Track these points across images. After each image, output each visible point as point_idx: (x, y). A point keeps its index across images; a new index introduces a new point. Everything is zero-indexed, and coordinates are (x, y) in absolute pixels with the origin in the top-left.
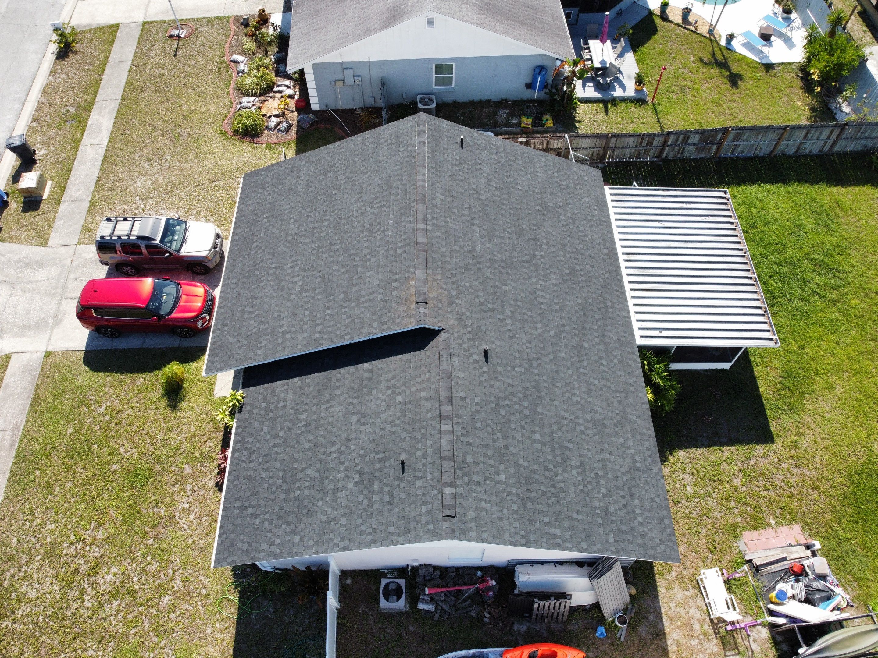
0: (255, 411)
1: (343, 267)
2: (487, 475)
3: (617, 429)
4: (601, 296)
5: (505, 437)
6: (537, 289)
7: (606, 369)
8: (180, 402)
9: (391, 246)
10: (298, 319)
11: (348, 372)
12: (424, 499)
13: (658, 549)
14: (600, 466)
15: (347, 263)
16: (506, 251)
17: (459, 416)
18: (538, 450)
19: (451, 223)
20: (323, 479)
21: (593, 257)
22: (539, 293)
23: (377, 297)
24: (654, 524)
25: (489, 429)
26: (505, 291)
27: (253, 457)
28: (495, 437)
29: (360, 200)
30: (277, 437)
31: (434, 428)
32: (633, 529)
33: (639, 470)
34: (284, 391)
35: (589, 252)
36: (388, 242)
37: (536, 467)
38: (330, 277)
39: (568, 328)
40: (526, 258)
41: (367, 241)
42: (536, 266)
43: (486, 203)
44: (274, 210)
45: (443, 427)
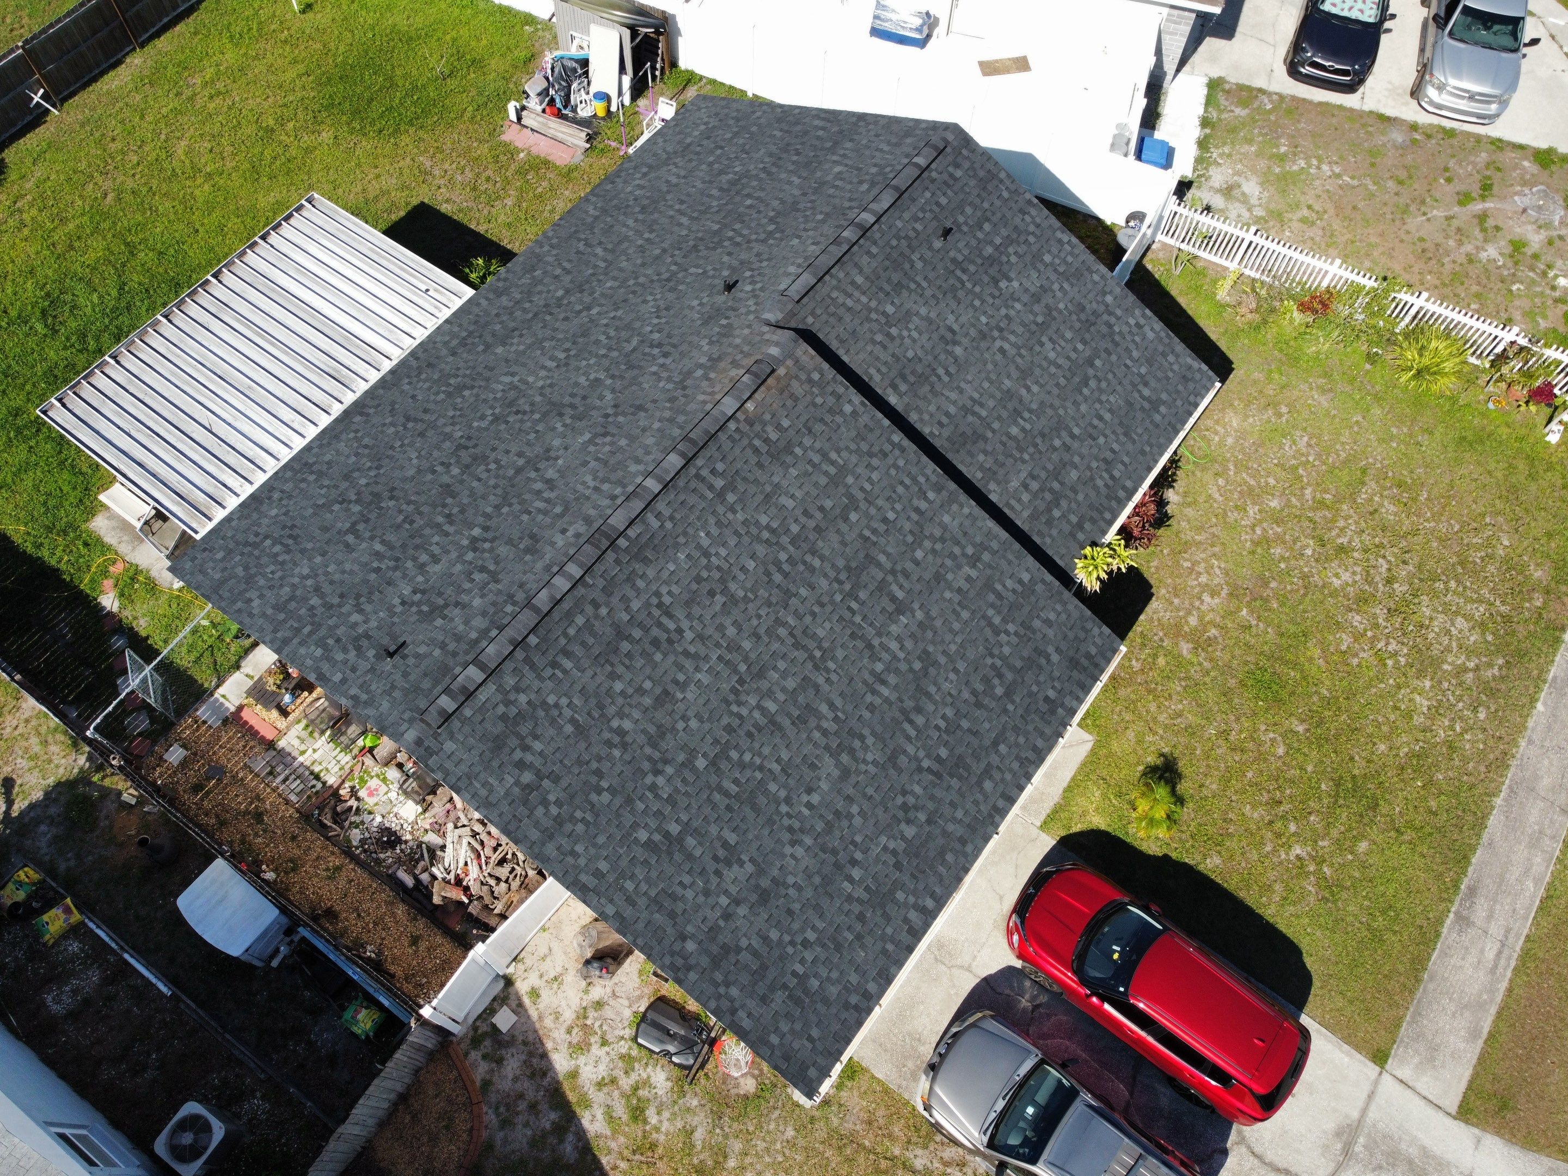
2: (855, 172)
3: (631, 203)
4: (454, 354)
6: (550, 371)
7: (564, 264)
10: (939, 561)
12: (951, 182)
14: (696, 173)
15: (801, 567)
16: (537, 432)
18: (762, 190)
19: (588, 487)
22: (552, 365)
23: (812, 448)
25: (808, 213)
26: (607, 370)
27: (1109, 455)
28: (809, 205)
30: (1065, 444)
31: (882, 232)
33: (650, 166)
35: (389, 420)
36: (719, 524)
37: (783, 176)
40: (512, 418)
42: (510, 404)
43: (480, 520)
44: (827, 881)
45: (872, 219)
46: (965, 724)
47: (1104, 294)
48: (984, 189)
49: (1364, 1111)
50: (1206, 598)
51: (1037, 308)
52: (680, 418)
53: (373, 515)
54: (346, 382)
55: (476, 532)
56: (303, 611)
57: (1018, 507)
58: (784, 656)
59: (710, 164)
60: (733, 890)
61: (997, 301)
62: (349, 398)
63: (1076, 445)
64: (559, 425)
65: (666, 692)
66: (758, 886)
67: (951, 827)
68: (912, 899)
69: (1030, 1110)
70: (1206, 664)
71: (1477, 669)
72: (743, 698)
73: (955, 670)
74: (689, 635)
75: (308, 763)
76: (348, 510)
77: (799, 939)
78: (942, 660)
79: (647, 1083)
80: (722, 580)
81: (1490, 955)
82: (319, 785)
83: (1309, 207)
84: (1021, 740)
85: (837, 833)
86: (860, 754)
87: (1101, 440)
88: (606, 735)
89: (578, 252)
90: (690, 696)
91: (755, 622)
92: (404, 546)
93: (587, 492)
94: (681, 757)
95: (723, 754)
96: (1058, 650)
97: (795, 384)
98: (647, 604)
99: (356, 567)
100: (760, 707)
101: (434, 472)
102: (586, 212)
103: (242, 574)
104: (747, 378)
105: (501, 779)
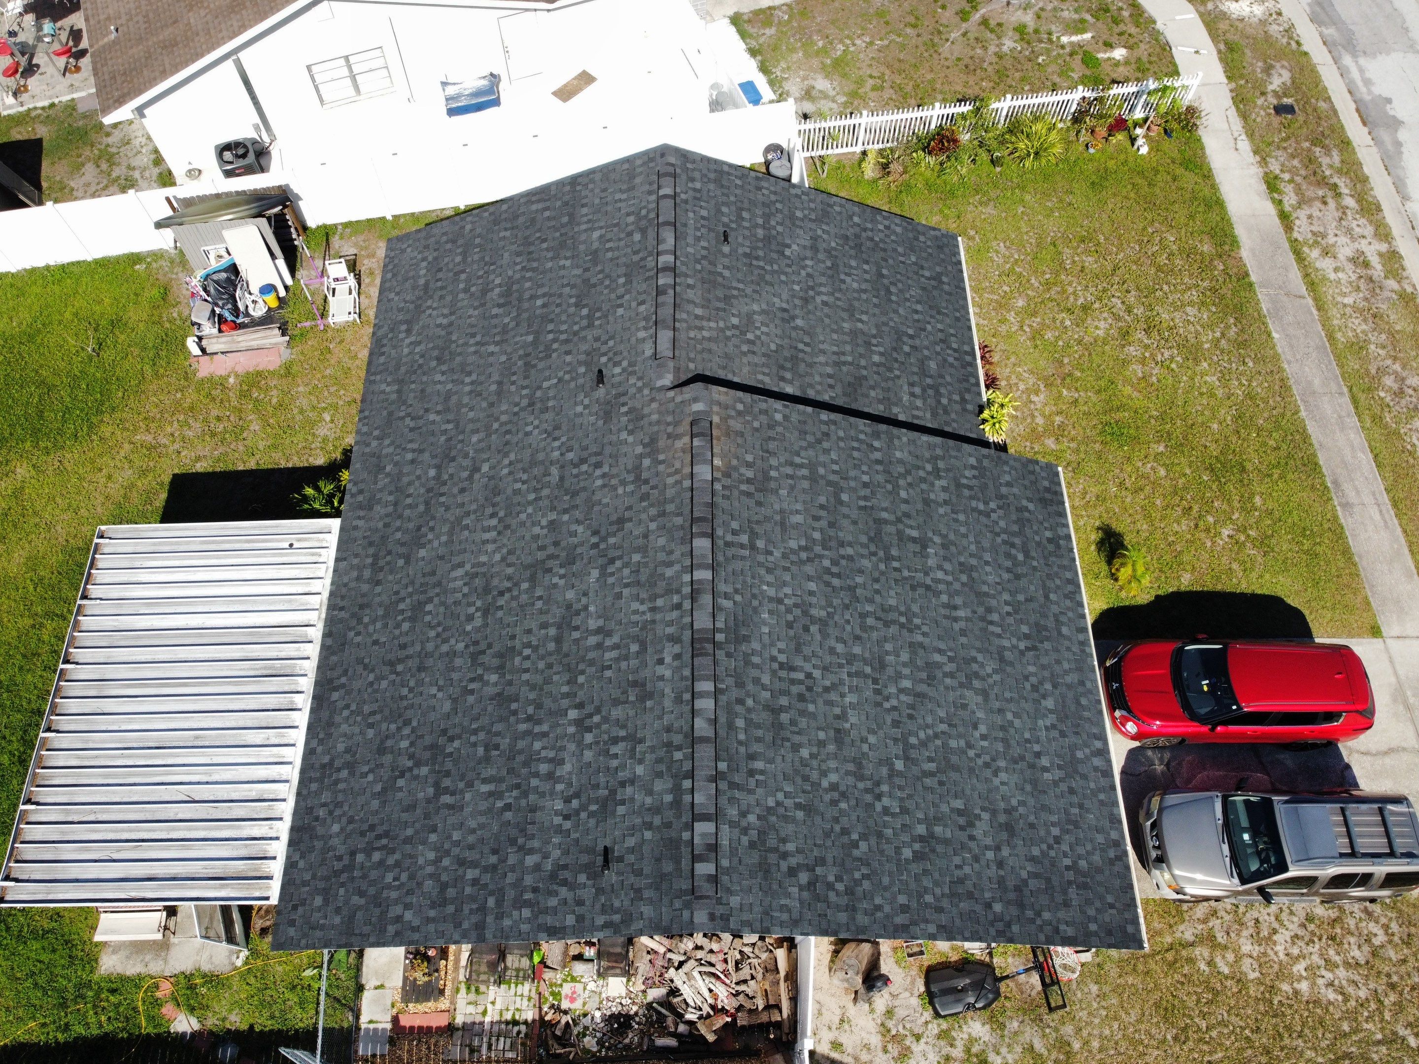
0: (956, 397)
2: (616, 229)
3: (421, 361)
4: (378, 583)
6: (495, 542)
7: (409, 446)
8: (1102, 539)
10: (918, 489)
11: (818, 392)
12: (698, 195)
14: (460, 304)
15: (844, 562)
16: (540, 598)
17: (647, 279)
18: (541, 286)
20: (834, 268)
22: (492, 535)
23: (781, 465)
24: (407, 266)
26: (553, 509)
27: (940, 335)
30: (912, 347)
31: (683, 263)
32: (436, 250)
33: (405, 322)
34: (917, 408)
35: (371, 677)
37: (549, 265)
38: (873, 548)
39: (455, 490)
40: (501, 602)
42: (486, 591)
44: (1034, 783)
45: (671, 258)
46: (1021, 597)
47: (851, 218)
48: (722, 186)
49: (1396, 673)
50: (1034, 398)
51: (821, 256)
52: (670, 508)
53: (449, 765)
54: (288, 672)
55: (573, 714)
56: (468, 890)
57: (920, 414)
58: (885, 639)
59: (466, 290)
60: (989, 841)
61: (794, 268)
62: (307, 684)
63: (917, 342)
64: (555, 580)
65: (838, 731)
66: (1000, 825)
67: (1069, 679)
68: (1087, 751)
69: (1246, 837)
70: (1073, 445)
71: (1223, 335)
72: (886, 692)
73: (987, 563)
74: (817, 674)
75: (496, 1018)
76: (416, 778)
77: (1051, 841)
79: (972, 1040)
80: (805, 613)
81: (1377, 517)
82: (523, 1028)
83: (871, 76)
84: (1058, 582)
85: (1013, 743)
86: (982, 673)
87: (929, 327)
88: (827, 798)
89: (412, 430)
90: (853, 720)
91: (848, 628)
92: (511, 771)
93: (648, 617)
94: (884, 771)
95: (907, 747)
96: (1030, 500)
97: (731, 422)
98: (774, 673)
99: (482, 819)
100: (901, 691)
101: (472, 692)
102: (383, 392)
103: (362, 901)
104: (696, 442)
105: (788, 895)
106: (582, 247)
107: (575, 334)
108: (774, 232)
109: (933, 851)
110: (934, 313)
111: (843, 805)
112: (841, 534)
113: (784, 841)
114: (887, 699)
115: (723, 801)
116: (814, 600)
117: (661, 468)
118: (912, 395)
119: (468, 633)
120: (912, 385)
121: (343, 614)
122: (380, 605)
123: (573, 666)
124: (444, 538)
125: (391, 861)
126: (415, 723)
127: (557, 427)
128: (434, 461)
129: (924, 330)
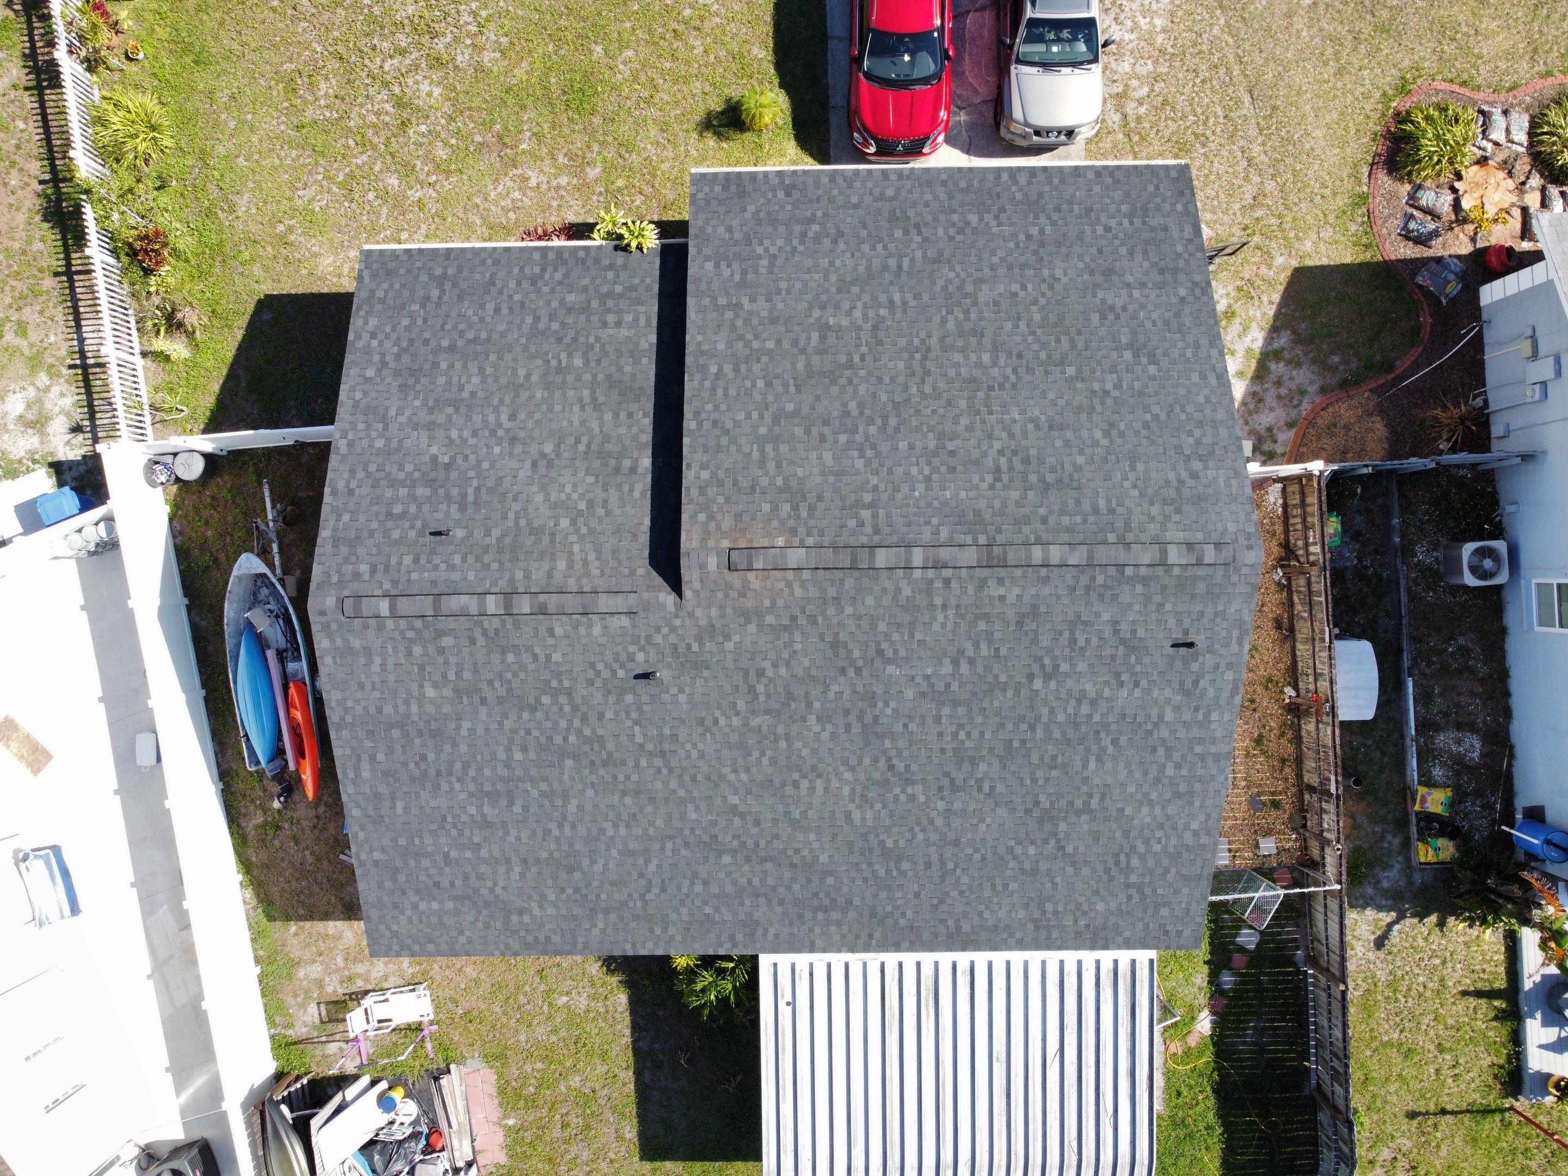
0: (610, 275)
1: (861, 405)
2: (428, 669)
3: (570, 891)
4: (849, 902)
5: (501, 701)
6: (828, 780)
7: (685, 890)
8: (715, 133)
9: (884, 497)
10: (760, 328)
11: (642, 431)
12: (380, 567)
13: (382, 927)
14: (496, 853)
15: (867, 412)
16: (905, 726)
17: (517, 626)
18: (494, 755)
19: (946, 617)
20: (455, 404)
21: (942, 901)
22: (819, 784)
23: (767, 474)
24: (421, 927)
25: (509, 675)
26: (804, 719)
27: (526, 285)
28: (497, 684)
29: (1031, 427)
30: (551, 320)
31: (494, 583)
32: (404, 893)
33: (507, 917)
34: (636, 320)
35: (954, 894)
36: (896, 489)
37: (463, 748)
38: (843, 381)
39: (754, 830)
40: (901, 767)
41: (912, 447)
42: (885, 784)
43: (1024, 692)
44: (1059, 244)
45: (490, 600)
47: (368, 380)
48: (358, 537)
51: (441, 419)
52: (832, 592)
53: (1063, 804)
55: (1037, 684)
56: (1184, 772)
57: (643, 317)
58: (944, 375)
59: (477, 848)
60: (1124, 293)
61: (467, 452)
62: (945, 958)
63: (542, 312)
64: (889, 711)
65: (1051, 427)
66: (1106, 281)
67: (943, 196)
68: (1014, 188)
69: (1055, 49)
70: (596, 148)
72: (1000, 379)
74: (997, 445)
76: (1067, 835)
77: (1109, 235)
78: (833, 278)
80: (935, 454)
85: (1022, 259)
86: (957, 282)
87: (517, 297)
88: (1118, 441)
89: (664, 889)
90: (1036, 412)
91: (941, 411)
92: (1081, 741)
94: (1080, 385)
95: (1051, 362)
96: (743, 210)
97: (725, 526)
98: (1006, 488)
99: (1121, 765)
100: (995, 364)
101: (992, 788)
102: (603, 931)
103: (1173, 870)
104: (759, 564)
105: (1215, 479)
106: (447, 709)
107: (575, 709)
108: (416, 475)
109: (1145, 346)
110: (494, 290)
111: (1122, 426)
112: (835, 414)
113: (1168, 482)
114: (1006, 378)
115: (1145, 537)
116: (919, 444)
117: (780, 603)
118: (619, 324)
119: (928, 799)
120: (605, 325)
121: (877, 935)
122: (875, 896)
123: (987, 687)
124: (812, 837)
125: (1141, 848)
126: (1012, 843)
127: (701, 722)
128: (713, 860)
129: (522, 304)
